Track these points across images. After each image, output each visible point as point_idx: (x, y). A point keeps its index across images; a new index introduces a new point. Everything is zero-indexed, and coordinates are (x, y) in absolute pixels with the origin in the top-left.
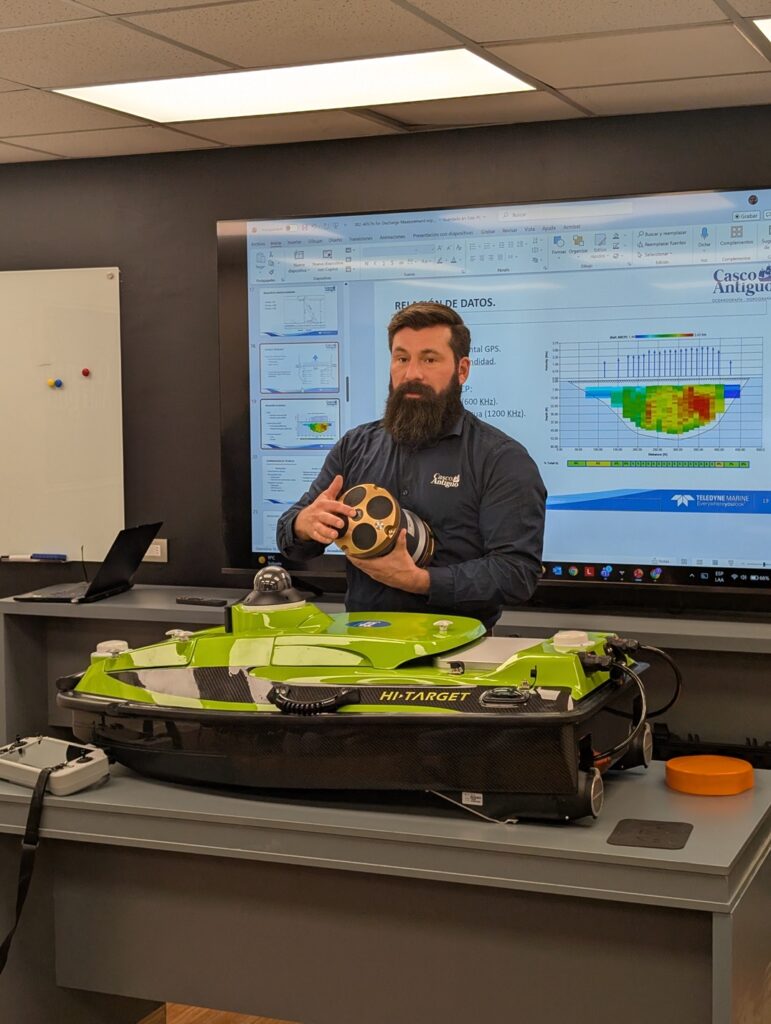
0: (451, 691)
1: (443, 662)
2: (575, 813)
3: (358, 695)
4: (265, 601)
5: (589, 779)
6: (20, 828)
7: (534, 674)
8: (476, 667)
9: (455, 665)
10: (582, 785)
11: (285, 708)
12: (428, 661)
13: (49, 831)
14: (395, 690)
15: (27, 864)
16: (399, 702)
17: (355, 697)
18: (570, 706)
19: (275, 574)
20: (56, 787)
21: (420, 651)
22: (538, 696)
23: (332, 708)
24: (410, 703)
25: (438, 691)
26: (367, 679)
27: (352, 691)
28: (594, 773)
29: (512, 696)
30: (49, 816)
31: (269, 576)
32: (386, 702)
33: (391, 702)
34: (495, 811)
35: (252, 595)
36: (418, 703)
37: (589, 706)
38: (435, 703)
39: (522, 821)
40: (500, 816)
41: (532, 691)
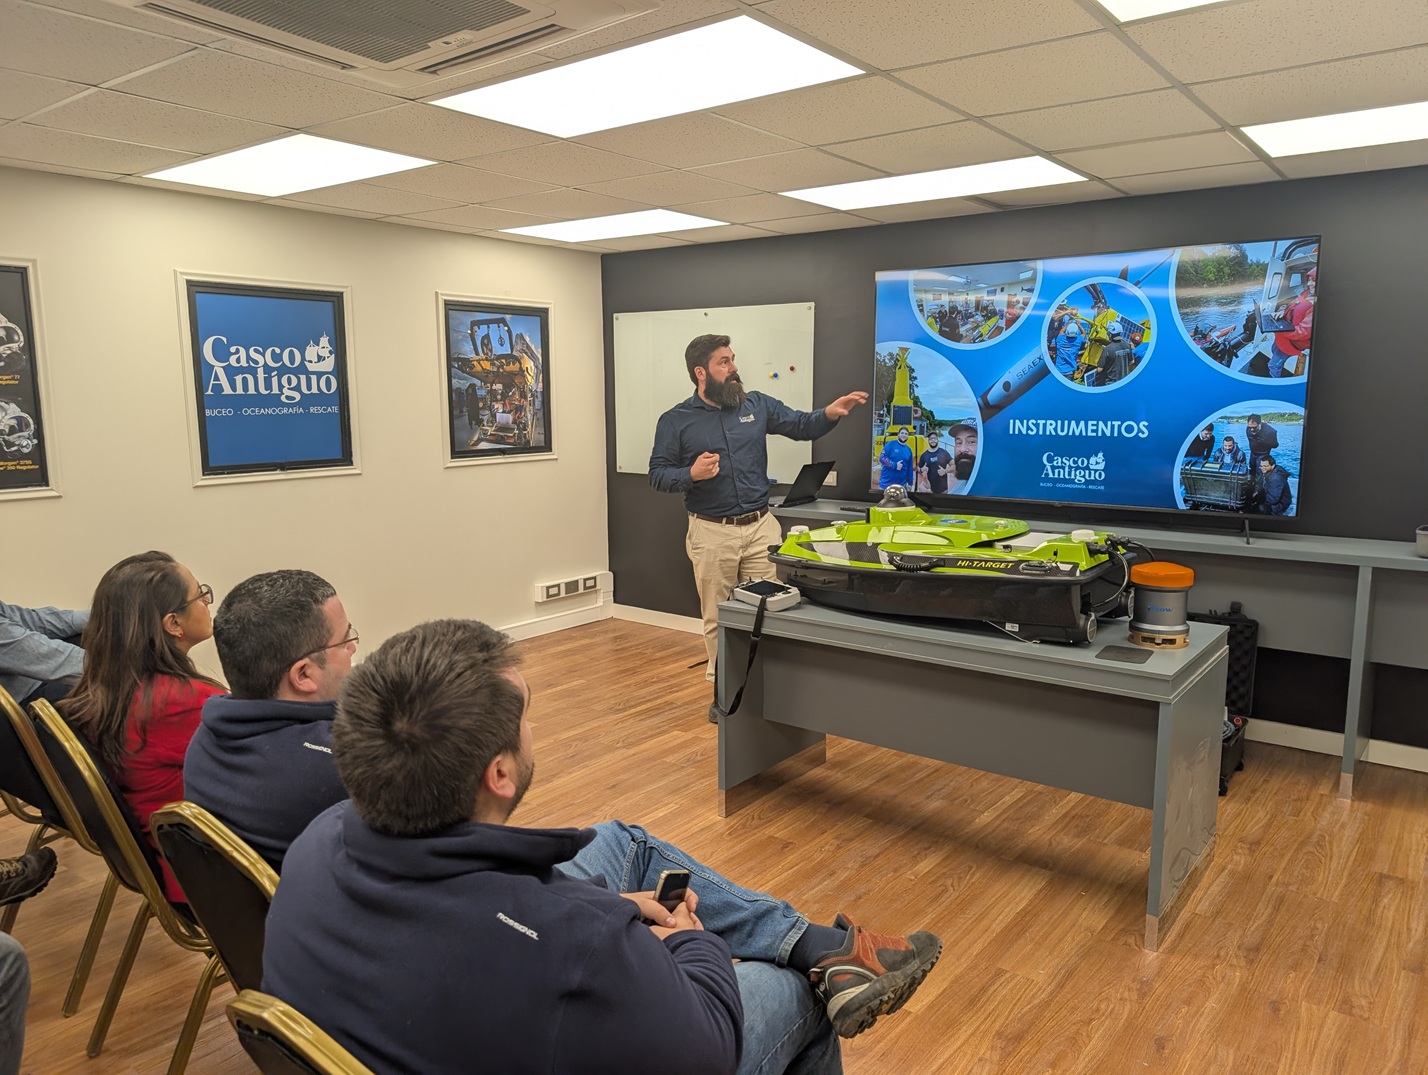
0: (1002, 562)
1: (999, 545)
2: (1080, 641)
3: (944, 562)
4: (891, 504)
5: (1087, 620)
6: (750, 628)
7: (1055, 554)
8: (1019, 549)
9: (1006, 547)
10: (1082, 622)
11: (899, 568)
12: (989, 544)
13: (765, 630)
14: (967, 560)
15: (754, 648)
16: (968, 567)
17: (942, 563)
18: (1078, 574)
19: (897, 489)
20: (768, 606)
21: (984, 538)
22: (1058, 567)
23: (927, 569)
24: (976, 568)
25: (994, 562)
26: (951, 553)
27: (940, 559)
28: (1090, 616)
29: (1041, 566)
30: (766, 622)
31: (893, 490)
32: (960, 567)
33: (964, 567)
34: (1026, 635)
35: (882, 502)
36: (981, 568)
37: (1090, 575)
38: (991, 569)
39: (1043, 642)
40: (1029, 639)
41: (1054, 564)
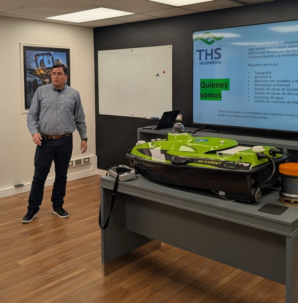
0: (217, 161)
1: (218, 152)
2: (252, 202)
3: (192, 160)
5: (256, 191)
6: (112, 188)
7: (241, 158)
8: (226, 155)
9: (220, 154)
10: (253, 192)
11: (173, 163)
12: (214, 152)
13: (119, 190)
14: (202, 160)
15: (114, 197)
16: (203, 163)
17: (191, 161)
18: (251, 168)
20: (120, 179)
21: (212, 149)
22: (242, 165)
23: (185, 164)
24: (205, 164)
25: (214, 161)
26: (195, 155)
27: (191, 159)
28: (257, 189)
29: (233, 164)
30: (119, 186)
31: (177, 125)
32: (199, 163)
33: (200, 163)
34: (228, 197)
35: (173, 131)
36: (208, 164)
37: (257, 169)
38: (212, 165)
39: (236, 201)
40: (230, 199)
41: (240, 164)
